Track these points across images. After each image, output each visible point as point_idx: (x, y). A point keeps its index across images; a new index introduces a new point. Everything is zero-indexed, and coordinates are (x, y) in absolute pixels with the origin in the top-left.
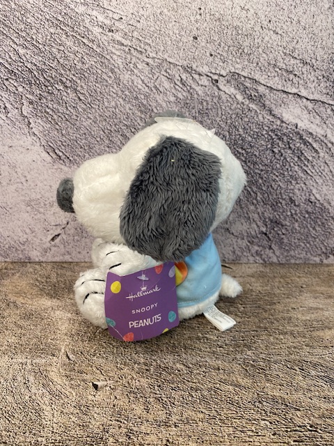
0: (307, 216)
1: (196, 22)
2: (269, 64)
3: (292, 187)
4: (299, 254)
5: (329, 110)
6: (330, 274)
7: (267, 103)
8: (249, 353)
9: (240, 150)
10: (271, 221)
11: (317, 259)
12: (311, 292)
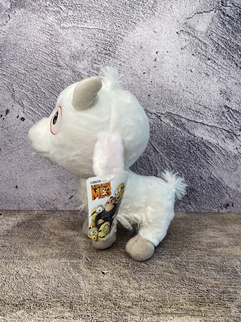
0: (210, 186)
1: (150, 88)
2: (187, 108)
3: (201, 171)
4: (206, 207)
5: (219, 131)
6: (223, 218)
7: (186, 127)
8: (178, 258)
9: (172, 151)
10: (190, 189)
11: (216, 210)
12: (212, 228)
